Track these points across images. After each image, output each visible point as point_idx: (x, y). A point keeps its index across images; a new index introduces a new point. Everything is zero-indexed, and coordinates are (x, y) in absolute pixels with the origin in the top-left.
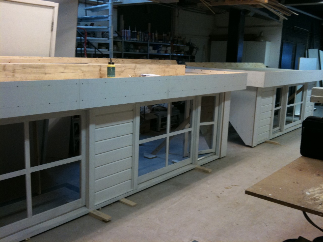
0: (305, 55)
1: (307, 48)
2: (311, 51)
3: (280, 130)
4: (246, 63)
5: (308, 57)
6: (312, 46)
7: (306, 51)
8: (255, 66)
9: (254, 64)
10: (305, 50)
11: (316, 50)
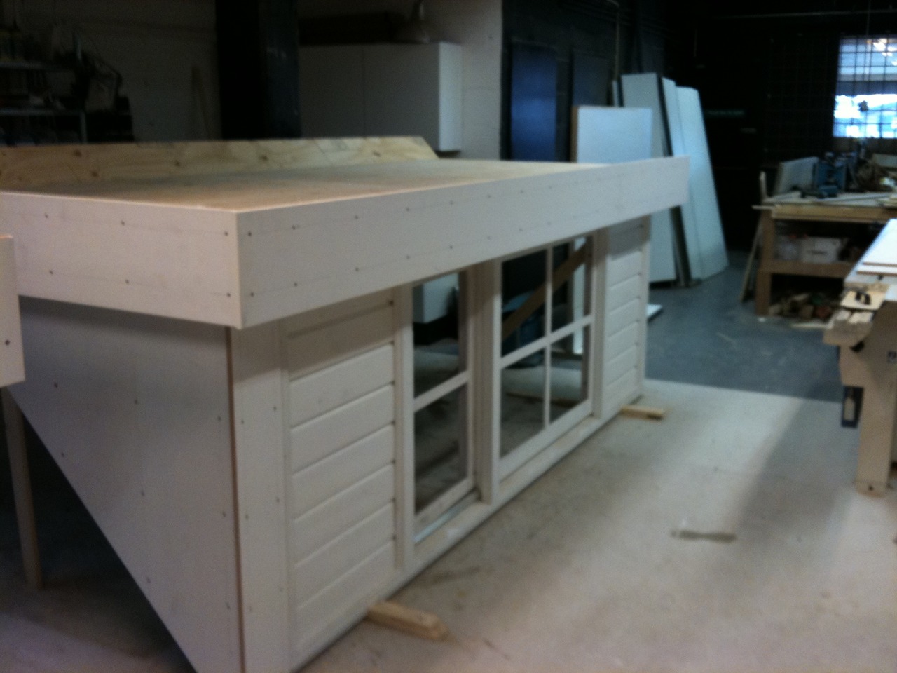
0: (608, 99)
1: (616, 70)
2: (632, 83)
3: (477, 493)
4: (325, 144)
5: (621, 104)
6: (633, 65)
7: (615, 84)
8: (377, 154)
9: (374, 142)
10: (611, 77)
11: (649, 79)
